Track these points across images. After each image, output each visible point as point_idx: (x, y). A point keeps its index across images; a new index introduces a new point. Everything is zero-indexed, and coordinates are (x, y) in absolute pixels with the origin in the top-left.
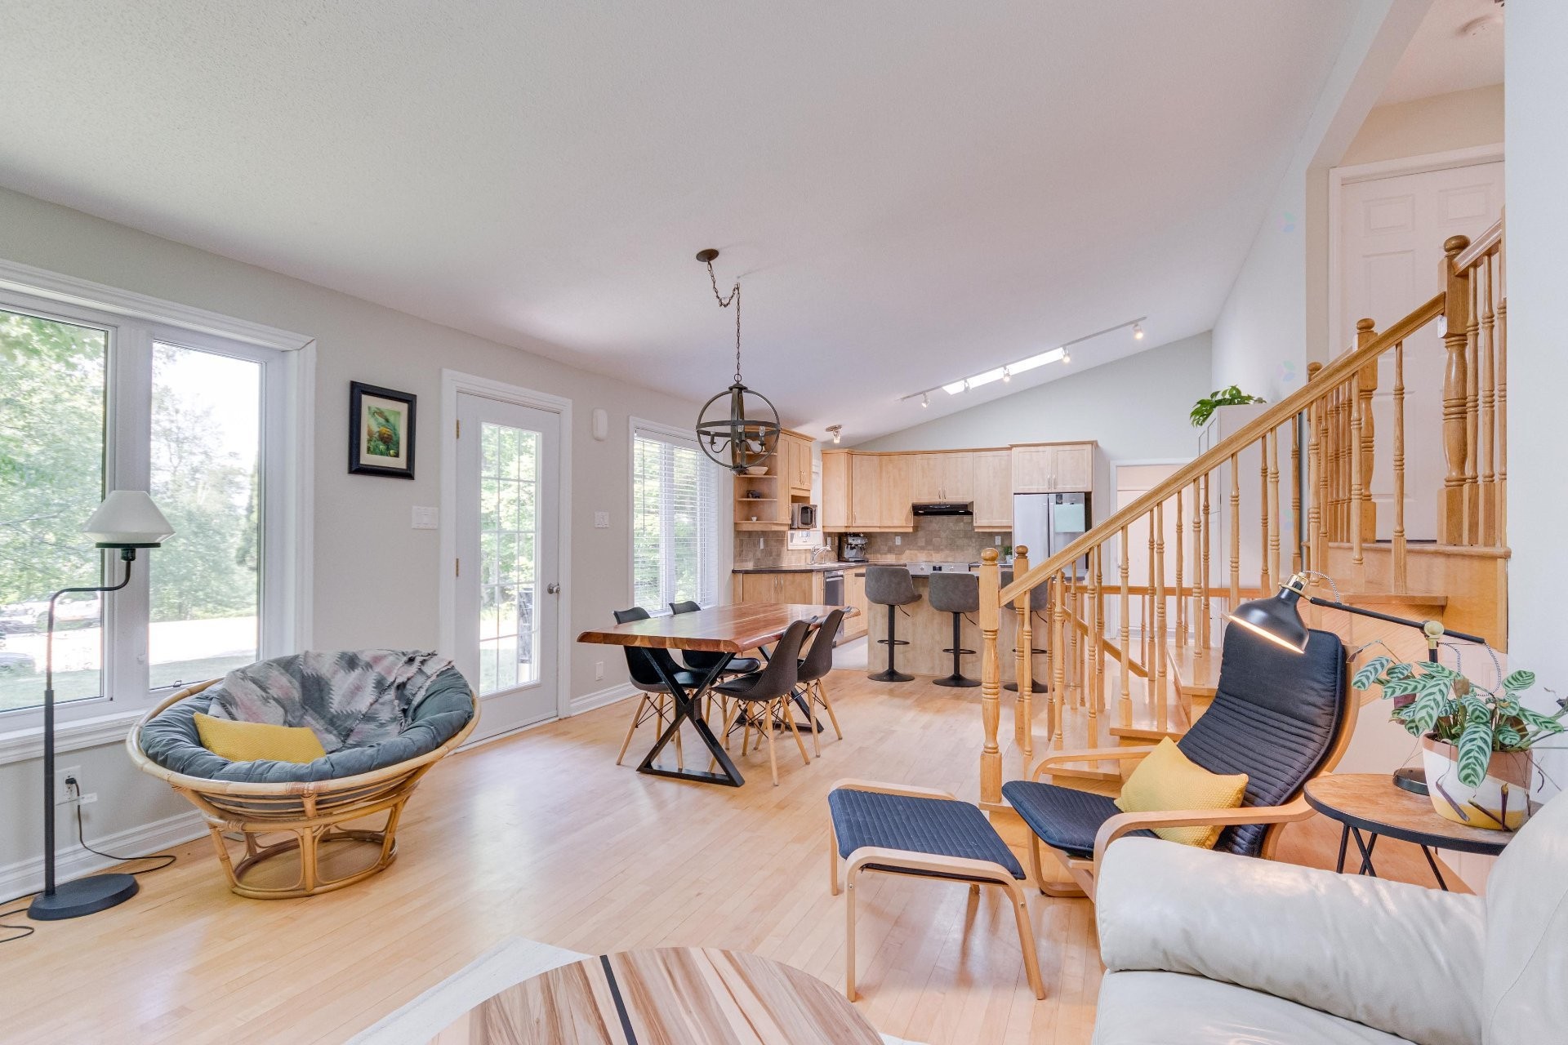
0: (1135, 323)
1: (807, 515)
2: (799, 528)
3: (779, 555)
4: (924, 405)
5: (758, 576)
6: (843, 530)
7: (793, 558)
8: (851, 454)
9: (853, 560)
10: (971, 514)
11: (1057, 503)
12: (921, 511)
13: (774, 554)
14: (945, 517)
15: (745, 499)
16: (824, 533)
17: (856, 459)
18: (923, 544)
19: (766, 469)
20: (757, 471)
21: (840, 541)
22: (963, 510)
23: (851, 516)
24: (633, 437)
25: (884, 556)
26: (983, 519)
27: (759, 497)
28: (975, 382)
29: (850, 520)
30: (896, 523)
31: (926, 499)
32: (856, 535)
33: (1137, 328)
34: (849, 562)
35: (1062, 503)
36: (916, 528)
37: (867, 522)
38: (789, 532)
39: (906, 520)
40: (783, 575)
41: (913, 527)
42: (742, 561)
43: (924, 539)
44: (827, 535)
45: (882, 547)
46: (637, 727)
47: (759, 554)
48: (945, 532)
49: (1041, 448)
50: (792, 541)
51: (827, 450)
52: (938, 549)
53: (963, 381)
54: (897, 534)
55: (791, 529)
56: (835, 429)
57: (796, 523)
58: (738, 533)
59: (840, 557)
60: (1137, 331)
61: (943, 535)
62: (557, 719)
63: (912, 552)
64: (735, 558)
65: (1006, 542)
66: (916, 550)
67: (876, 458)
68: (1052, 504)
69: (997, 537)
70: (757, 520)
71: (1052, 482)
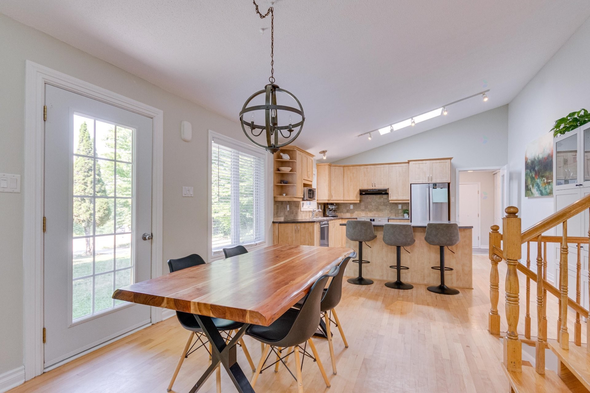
0: (483, 93)
1: (311, 194)
2: (307, 200)
3: (297, 213)
4: (370, 139)
5: (286, 225)
6: (327, 202)
7: (304, 215)
8: (330, 166)
9: (331, 216)
10: (388, 194)
11: (434, 188)
12: (364, 193)
13: (294, 213)
14: (374, 196)
15: (279, 184)
16: (318, 203)
17: (333, 168)
18: (364, 209)
19: (290, 169)
20: (286, 169)
21: (325, 207)
22: (384, 193)
23: (330, 195)
24: (211, 143)
25: (345, 214)
26: (393, 197)
27: (287, 183)
28: (397, 126)
29: (330, 197)
30: (351, 198)
31: (366, 187)
32: (332, 204)
33: (485, 96)
34: (329, 217)
35: (436, 188)
36: (360, 201)
37: (337, 198)
38: (302, 202)
39: (356, 197)
40: (299, 224)
41: (360, 200)
42: (278, 217)
43: (364, 206)
44: (319, 204)
45: (344, 210)
46: (186, 357)
47: (287, 213)
48: (374, 203)
49: (424, 162)
50: (303, 207)
51: (320, 163)
52: (370, 211)
53: (390, 126)
54: (351, 204)
55: (303, 200)
56: (324, 152)
57: (306, 197)
58: (276, 202)
59: (324, 215)
60: (485, 97)
61: (373, 204)
62: (151, 324)
63: (358, 212)
64: (274, 215)
65: (405, 208)
66: (361, 211)
67: (342, 168)
68: (431, 189)
69: (401, 205)
70: (286, 195)
71: (430, 178)
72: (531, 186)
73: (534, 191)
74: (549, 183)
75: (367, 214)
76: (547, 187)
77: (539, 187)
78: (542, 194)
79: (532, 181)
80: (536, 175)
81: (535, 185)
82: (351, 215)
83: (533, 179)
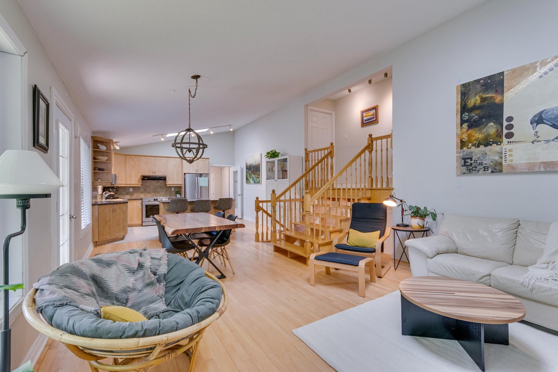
0: (230, 126)
4: (162, 139)
10: (166, 180)
11: (200, 177)
12: (145, 178)
15: (96, 171)
17: (116, 156)
18: (143, 191)
19: (107, 158)
20: (103, 158)
22: (164, 179)
25: (124, 196)
26: (170, 182)
27: (103, 171)
30: (133, 182)
31: (147, 174)
32: (113, 188)
35: (202, 177)
39: (139, 181)
41: (140, 184)
43: (143, 189)
45: (123, 192)
54: (130, 187)
56: (116, 143)
58: (93, 187)
60: (231, 128)
61: (151, 187)
63: (138, 194)
65: (177, 190)
66: (140, 193)
67: (124, 156)
68: (198, 177)
69: (174, 188)
70: (101, 181)
71: (197, 170)
72: (249, 178)
73: (251, 180)
74: (258, 178)
75: (146, 195)
76: (257, 179)
77: (253, 179)
78: (255, 182)
79: (249, 176)
80: (252, 172)
81: (251, 178)
82: (130, 197)
83: (250, 174)
